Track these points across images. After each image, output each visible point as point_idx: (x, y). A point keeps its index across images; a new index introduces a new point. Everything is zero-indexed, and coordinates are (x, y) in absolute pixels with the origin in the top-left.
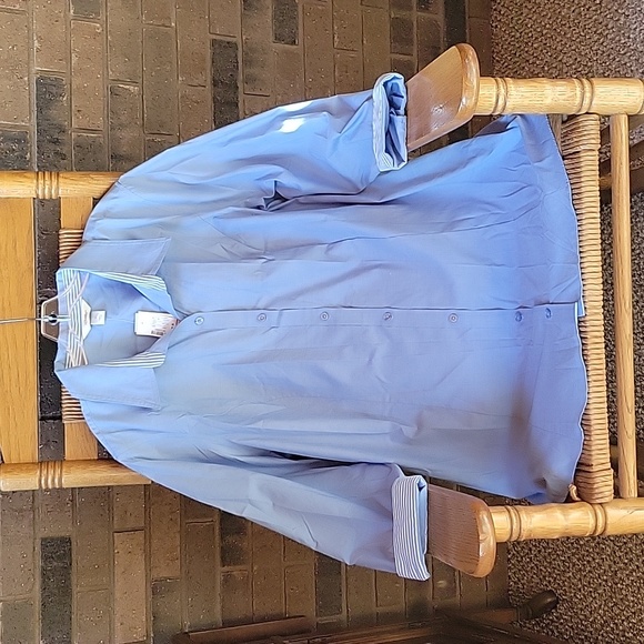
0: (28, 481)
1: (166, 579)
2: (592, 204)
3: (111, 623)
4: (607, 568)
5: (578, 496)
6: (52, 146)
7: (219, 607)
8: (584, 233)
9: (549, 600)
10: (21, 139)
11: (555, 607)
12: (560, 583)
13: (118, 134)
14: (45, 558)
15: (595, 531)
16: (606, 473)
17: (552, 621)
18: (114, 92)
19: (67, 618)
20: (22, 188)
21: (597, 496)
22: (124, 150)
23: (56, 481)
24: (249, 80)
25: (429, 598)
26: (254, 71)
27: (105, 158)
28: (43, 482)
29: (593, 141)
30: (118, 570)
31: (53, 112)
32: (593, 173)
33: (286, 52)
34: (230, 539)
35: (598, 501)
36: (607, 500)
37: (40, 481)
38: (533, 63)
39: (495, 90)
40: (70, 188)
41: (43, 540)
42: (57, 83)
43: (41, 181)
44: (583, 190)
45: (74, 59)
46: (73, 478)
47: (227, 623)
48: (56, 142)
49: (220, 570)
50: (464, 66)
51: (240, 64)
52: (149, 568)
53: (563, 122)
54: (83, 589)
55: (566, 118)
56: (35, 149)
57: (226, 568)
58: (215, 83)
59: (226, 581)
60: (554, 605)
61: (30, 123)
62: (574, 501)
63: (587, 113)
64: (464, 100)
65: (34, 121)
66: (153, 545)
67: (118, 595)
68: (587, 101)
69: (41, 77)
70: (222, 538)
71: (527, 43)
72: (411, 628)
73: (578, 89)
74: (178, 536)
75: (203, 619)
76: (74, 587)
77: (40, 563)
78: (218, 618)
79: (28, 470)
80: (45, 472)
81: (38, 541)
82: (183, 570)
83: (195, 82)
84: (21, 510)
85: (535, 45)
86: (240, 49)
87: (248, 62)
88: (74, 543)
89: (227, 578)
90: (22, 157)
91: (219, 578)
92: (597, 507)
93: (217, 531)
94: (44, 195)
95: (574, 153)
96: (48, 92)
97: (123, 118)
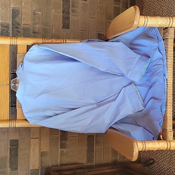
0: (6, 125)
1: (45, 152)
2: (171, 54)
3: (29, 164)
4: (169, 154)
5: (163, 138)
6: (16, 29)
7: (59, 160)
8: (168, 62)
9: (152, 161)
10: (7, 27)
11: (154, 163)
12: (155, 157)
13: (35, 26)
14: (11, 145)
15: (167, 149)
16: (171, 132)
17: (153, 167)
18: (34, 14)
19: (17, 162)
20: (7, 41)
21: (168, 139)
22: (36, 30)
23: (14, 125)
24: (73, 11)
25: (118, 159)
26: (75, 9)
27: (31, 33)
28: (10, 125)
29: (172, 36)
30: (31, 149)
31: (16, 19)
32: (172, 45)
33: (84, 3)
34: (63, 141)
35: (168, 140)
36: (171, 140)
37: (9, 125)
38: (155, 9)
39: (144, 19)
40: (20, 42)
41: (10, 140)
42: (18, 11)
43: (12, 40)
44: (169, 50)
45: (23, 4)
46: (19, 124)
47: (61, 165)
48: (17, 28)
49: (60, 150)
50: (135, 12)
51: (71, 6)
52: (40, 149)
53: (164, 29)
54: (21, 154)
55: (164, 28)
56: (11, 30)
57: (62, 150)
58: (63, 12)
59: (61, 153)
60: (153, 163)
61: (10, 22)
62: (161, 140)
63: (171, 27)
64: (135, 22)
65: (11, 21)
66: (41, 143)
67: (31, 156)
68: (171, 24)
69: (14, 9)
70: (61, 141)
71: (153, 3)
72: (113, 168)
73: (169, 20)
74: (48, 140)
75: (54, 163)
76: (19, 154)
77: (9, 146)
78: (59, 163)
79: (6, 122)
80: (11, 123)
81: (9, 141)
82: (50, 150)
83: (58, 11)
84: (5, 132)
85: (155, 4)
86: (71, 2)
87: (73, 6)
88: (19, 141)
89: (62, 152)
90: (7, 32)
91: (60, 152)
92: (168, 142)
93: (60, 139)
94: (13, 44)
95: (167, 39)
96: (15, 13)
97: (37, 21)
